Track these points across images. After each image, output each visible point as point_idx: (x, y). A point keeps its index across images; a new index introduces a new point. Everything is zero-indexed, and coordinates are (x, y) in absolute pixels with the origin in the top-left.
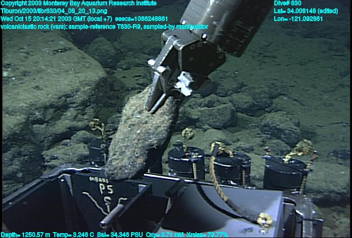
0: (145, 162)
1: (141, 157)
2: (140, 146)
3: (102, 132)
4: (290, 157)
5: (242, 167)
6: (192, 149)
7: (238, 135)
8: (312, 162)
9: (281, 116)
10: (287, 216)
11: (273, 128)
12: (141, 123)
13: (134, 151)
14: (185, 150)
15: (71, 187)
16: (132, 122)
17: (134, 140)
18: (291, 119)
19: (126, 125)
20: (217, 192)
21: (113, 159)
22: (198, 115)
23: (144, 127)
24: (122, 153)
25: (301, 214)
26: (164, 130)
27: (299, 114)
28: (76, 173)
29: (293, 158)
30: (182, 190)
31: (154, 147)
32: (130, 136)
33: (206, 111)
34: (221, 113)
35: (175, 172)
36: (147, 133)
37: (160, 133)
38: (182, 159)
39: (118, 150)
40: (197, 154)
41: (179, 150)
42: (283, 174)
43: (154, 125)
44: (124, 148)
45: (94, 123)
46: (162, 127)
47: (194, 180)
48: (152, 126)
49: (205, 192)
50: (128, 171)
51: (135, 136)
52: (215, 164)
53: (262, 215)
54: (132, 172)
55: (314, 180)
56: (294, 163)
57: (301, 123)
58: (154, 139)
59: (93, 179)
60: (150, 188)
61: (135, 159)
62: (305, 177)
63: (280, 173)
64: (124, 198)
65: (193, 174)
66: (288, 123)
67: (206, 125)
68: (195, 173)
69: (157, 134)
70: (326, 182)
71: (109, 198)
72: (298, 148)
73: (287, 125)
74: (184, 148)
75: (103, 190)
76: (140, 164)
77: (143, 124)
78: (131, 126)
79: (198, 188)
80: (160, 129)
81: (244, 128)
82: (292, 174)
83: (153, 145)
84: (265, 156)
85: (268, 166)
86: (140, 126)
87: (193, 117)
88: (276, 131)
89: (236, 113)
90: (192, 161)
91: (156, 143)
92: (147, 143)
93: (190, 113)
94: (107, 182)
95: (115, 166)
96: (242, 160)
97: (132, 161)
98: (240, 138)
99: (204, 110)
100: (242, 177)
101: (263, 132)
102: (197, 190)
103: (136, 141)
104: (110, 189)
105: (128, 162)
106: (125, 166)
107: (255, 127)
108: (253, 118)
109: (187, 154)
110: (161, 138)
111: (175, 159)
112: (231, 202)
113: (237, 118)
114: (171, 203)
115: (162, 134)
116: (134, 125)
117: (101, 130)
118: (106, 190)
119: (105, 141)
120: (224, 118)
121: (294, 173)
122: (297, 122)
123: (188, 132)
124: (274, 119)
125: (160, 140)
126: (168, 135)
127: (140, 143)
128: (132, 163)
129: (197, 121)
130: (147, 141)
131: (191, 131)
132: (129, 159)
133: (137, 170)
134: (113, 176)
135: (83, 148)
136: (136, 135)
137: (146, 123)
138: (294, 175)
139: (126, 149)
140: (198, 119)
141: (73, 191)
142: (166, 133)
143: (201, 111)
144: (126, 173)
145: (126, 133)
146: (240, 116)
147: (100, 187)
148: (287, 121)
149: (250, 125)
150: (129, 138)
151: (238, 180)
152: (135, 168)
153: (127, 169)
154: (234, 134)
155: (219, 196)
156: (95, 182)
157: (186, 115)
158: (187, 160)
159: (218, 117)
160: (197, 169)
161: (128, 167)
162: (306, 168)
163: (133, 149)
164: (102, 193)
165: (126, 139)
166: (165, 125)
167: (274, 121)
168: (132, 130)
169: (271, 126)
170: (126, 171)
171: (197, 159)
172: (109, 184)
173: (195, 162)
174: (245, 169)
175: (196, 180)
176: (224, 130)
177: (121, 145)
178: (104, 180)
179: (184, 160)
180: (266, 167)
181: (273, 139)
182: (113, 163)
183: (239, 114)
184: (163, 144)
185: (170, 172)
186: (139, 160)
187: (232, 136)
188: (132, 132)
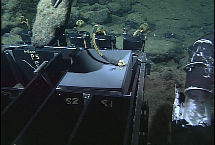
0: (54, 35)
1: (52, 33)
2: (50, 26)
3: (27, 25)
4: (136, 33)
5: (111, 40)
6: (83, 32)
7: (112, 28)
8: (147, 35)
9: (136, 15)
10: (134, 63)
11: (132, 23)
12: (49, 13)
13: (47, 30)
14: (79, 33)
15: (13, 57)
16: (44, 13)
17: (47, 24)
18: (142, 17)
19: (40, 15)
20: (97, 52)
21: (36, 36)
22: (88, 16)
23: (52, 16)
24: (40, 32)
25: (140, 60)
26: (64, 16)
27: (147, 14)
28: (15, 49)
29: (138, 34)
30: (79, 54)
31: (59, 26)
32: (44, 22)
33: (93, 14)
34: (102, 14)
35: (74, 45)
36: (54, 19)
37: (61, 18)
38: (77, 38)
39: (38, 30)
40: (86, 34)
41: (75, 33)
42: (132, 42)
43: (58, 14)
44: (41, 29)
45: (21, 19)
46: (62, 15)
47: (85, 48)
48: (56, 15)
49: (91, 54)
50: (45, 41)
51: (46, 21)
52: (95, 39)
53: (120, 61)
54: (47, 42)
55: (152, 49)
56: (139, 36)
57: (147, 20)
58: (58, 22)
59: (26, 51)
60: (60, 54)
61: (48, 34)
62: (144, 43)
63: (131, 42)
64: (46, 61)
65: (84, 46)
66: (140, 19)
67: (93, 22)
68: (85, 45)
69: (60, 19)
70: (158, 50)
71: (37, 62)
72: (140, 27)
73: (140, 20)
74: (78, 31)
75: (33, 58)
76: (51, 37)
77: (51, 14)
78: (44, 16)
79: (87, 52)
80: (61, 16)
81: (116, 23)
82: (137, 42)
83: (58, 26)
84: (124, 34)
85: (125, 38)
86: (49, 15)
87: (85, 17)
88: (134, 24)
89: (110, 15)
90: (83, 38)
91: (60, 24)
92: (54, 24)
93: (83, 15)
94: (35, 53)
95: (38, 39)
96: (111, 36)
97: (47, 35)
98: (113, 29)
99: (92, 13)
100: (111, 46)
101: (126, 25)
102: (87, 53)
103: (48, 24)
104: (37, 57)
105: (45, 36)
106: (43, 39)
107: (122, 23)
108: (120, 17)
109: (80, 35)
110: (62, 21)
111: (74, 38)
112: (104, 56)
113: (112, 17)
114: (73, 61)
115: (63, 19)
116: (45, 15)
117: (27, 23)
118: (35, 57)
119: (30, 30)
120: (103, 18)
121: (138, 41)
122: (145, 18)
123: (80, 22)
124: (132, 17)
125: (61, 23)
126: (66, 19)
127: (50, 25)
128: (47, 36)
129: (88, 20)
130: (54, 23)
131: (82, 22)
132: (45, 35)
133: (50, 40)
134: (37, 45)
135: (19, 38)
136: (48, 21)
137: (52, 13)
138: (138, 42)
139: (42, 29)
140: (88, 18)
141: (15, 59)
142: (65, 18)
143: (90, 14)
144: (44, 42)
145: (41, 20)
146: (113, 16)
147: (31, 56)
148: (140, 18)
149: (119, 22)
150: (44, 23)
151: (109, 47)
152: (49, 39)
153: (44, 40)
154: (110, 27)
155: (98, 54)
156: (28, 53)
157: (81, 16)
158: (80, 38)
159: (100, 17)
160: (86, 43)
161: (45, 39)
162: (144, 38)
163: (47, 29)
164: (33, 59)
165: (42, 24)
166: (63, 13)
167: (132, 18)
168: (44, 18)
169: (131, 21)
170: (44, 41)
171: (86, 37)
172: (36, 54)
173: (85, 39)
174: (113, 40)
175: (86, 48)
176: (104, 25)
177: (39, 27)
178: (33, 52)
179: (79, 38)
180: (124, 39)
181: (132, 29)
182: (36, 38)
183: (113, 15)
184: (64, 25)
185: (71, 45)
186: (51, 34)
187: (109, 28)
188: (45, 19)
